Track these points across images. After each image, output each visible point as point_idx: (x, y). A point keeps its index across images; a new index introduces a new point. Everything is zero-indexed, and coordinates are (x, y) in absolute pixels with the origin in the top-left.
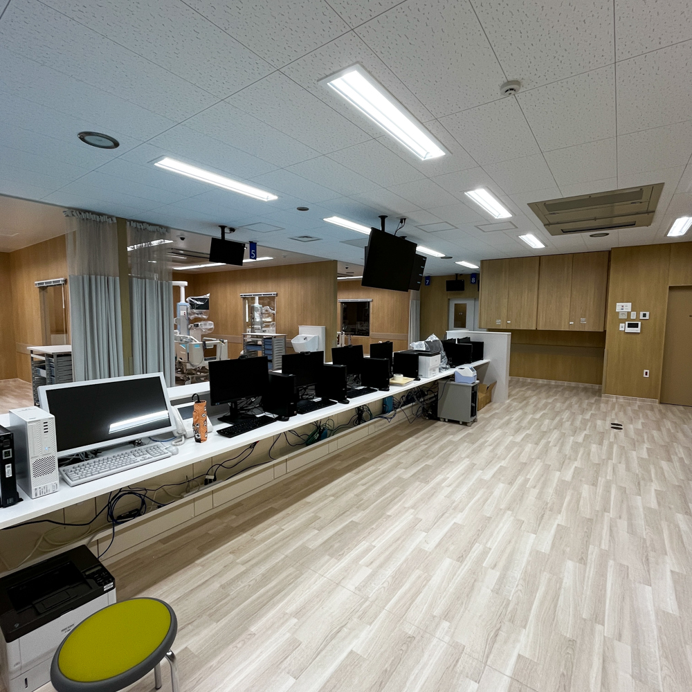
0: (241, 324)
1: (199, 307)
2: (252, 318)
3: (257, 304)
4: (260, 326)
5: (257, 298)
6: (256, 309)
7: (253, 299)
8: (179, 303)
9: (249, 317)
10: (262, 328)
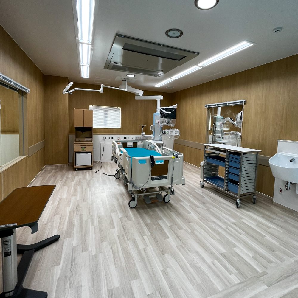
0: (204, 132)
1: (167, 116)
2: (214, 127)
3: (219, 115)
4: (221, 135)
5: (219, 109)
6: (217, 120)
7: (216, 109)
8: (155, 114)
9: (211, 127)
10: (222, 136)
